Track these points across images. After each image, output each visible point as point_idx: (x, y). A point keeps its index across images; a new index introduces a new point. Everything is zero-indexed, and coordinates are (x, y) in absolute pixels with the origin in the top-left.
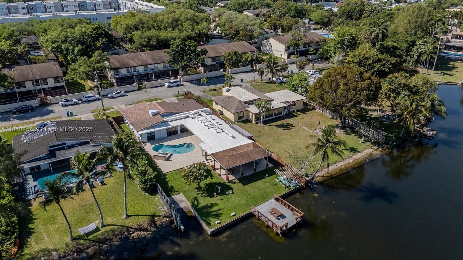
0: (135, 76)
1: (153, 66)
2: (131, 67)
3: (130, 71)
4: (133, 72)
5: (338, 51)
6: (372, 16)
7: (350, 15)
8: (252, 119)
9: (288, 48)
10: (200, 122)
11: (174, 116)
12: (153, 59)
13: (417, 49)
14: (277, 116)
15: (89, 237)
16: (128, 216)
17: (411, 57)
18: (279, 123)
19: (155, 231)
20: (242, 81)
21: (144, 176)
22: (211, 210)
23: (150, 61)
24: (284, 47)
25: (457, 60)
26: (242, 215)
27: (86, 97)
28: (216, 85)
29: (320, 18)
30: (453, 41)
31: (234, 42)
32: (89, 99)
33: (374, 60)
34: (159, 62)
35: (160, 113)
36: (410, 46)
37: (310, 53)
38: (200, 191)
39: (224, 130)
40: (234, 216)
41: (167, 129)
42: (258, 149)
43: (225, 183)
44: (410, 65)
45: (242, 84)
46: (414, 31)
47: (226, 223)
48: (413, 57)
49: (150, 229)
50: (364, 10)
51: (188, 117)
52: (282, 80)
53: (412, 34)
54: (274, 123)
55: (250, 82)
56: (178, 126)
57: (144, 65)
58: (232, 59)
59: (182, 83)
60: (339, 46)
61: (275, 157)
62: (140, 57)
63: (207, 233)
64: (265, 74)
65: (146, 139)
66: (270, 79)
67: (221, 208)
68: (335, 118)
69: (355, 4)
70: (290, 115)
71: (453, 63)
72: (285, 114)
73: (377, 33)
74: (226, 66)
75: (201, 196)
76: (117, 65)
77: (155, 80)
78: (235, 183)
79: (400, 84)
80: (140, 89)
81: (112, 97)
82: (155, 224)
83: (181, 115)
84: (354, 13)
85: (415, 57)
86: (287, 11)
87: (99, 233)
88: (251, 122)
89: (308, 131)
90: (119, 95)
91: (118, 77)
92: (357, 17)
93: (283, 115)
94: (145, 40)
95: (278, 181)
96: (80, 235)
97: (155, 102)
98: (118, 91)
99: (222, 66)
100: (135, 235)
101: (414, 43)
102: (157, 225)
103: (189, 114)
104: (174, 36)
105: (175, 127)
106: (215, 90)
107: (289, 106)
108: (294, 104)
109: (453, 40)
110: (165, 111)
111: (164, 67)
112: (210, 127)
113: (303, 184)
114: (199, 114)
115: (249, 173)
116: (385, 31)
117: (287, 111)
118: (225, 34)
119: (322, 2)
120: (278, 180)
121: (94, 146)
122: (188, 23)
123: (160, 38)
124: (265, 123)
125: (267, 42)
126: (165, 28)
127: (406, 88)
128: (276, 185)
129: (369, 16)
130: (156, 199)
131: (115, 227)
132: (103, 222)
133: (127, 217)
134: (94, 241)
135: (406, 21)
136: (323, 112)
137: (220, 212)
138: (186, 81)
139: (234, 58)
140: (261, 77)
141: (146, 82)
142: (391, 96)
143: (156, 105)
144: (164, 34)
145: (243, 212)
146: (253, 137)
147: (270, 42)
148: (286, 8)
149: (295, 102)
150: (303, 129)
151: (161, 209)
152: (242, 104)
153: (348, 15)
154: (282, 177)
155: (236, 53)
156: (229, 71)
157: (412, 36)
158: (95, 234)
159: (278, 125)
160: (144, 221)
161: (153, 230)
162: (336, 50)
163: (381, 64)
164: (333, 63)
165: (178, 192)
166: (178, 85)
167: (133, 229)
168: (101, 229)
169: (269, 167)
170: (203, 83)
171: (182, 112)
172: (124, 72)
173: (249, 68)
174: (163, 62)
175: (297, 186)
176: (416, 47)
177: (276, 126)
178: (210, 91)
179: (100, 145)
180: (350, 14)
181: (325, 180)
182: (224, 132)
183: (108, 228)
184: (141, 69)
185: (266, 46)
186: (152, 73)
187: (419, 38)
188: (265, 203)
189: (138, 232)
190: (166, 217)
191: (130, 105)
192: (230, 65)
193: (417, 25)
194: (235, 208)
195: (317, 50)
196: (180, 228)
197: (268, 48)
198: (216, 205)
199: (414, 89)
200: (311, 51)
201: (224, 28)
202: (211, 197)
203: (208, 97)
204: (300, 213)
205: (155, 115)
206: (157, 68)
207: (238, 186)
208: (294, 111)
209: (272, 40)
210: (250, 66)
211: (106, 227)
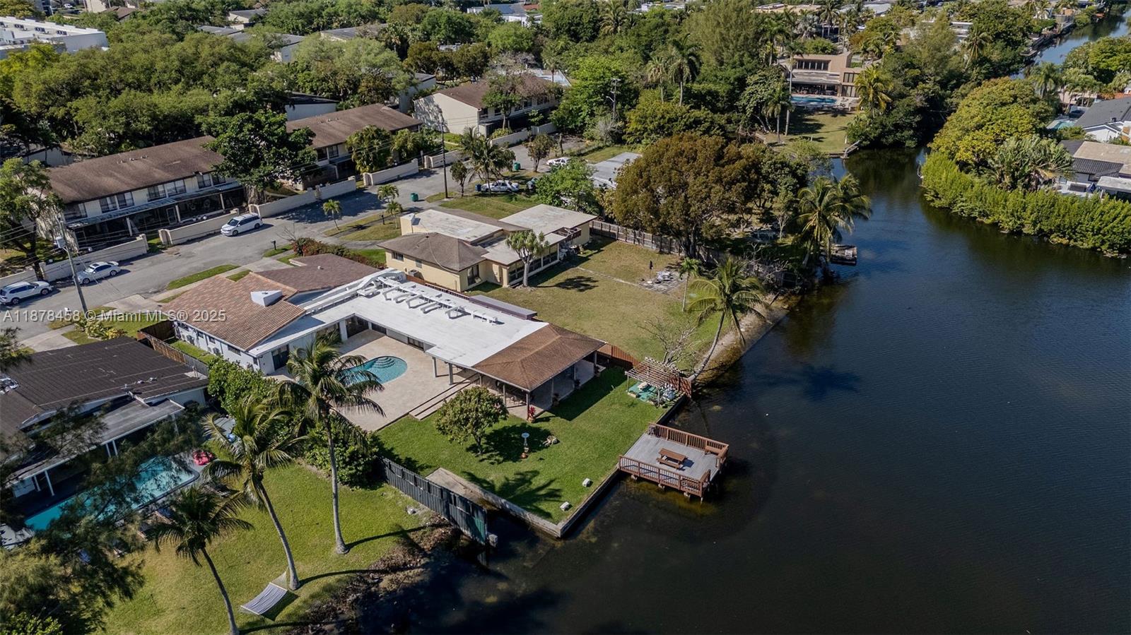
0: (128, 219)
1: (170, 186)
2: (111, 196)
3: (110, 206)
4: (119, 209)
5: (599, 110)
6: (621, 32)
7: (573, 30)
8: (501, 278)
9: (483, 113)
10: (395, 302)
11: (320, 300)
12: (165, 167)
13: (753, 93)
14: (549, 265)
15: (278, 619)
16: (348, 547)
17: (738, 112)
18: (562, 277)
19: (427, 563)
20: (416, 198)
21: (344, 446)
22: (533, 487)
23: (159, 174)
24: (474, 111)
25: (817, 110)
26: (604, 479)
27: (11, 292)
28: (355, 214)
29: (514, 41)
30: (796, 73)
31: (347, 108)
32: (21, 295)
33: (688, 123)
34: (188, 174)
35: (283, 296)
36: (734, 89)
37: (533, 120)
38: (482, 453)
39: (466, 310)
40: (589, 485)
41: (318, 332)
42: (571, 336)
43: (525, 424)
44: (741, 127)
45: (418, 205)
46: (736, 57)
47: (582, 504)
48: (744, 112)
49: (413, 562)
50: (602, 20)
51: (355, 295)
52: (509, 186)
53: (735, 63)
54: (551, 280)
55: (435, 198)
56: (342, 320)
57: (148, 187)
58: (371, 148)
59: (266, 221)
60: (599, 98)
61: (606, 350)
62: (125, 165)
63: (549, 536)
64: (469, 176)
65: (270, 365)
66: (479, 187)
67: (553, 477)
68: (666, 250)
69: (578, 6)
70: (573, 260)
71: (811, 117)
72: (562, 257)
73: (680, 65)
74: (358, 167)
75: (492, 463)
76: (69, 194)
77: (185, 224)
78: (547, 419)
79: (775, 163)
80: (153, 250)
81: (87, 282)
82: (421, 550)
83: (337, 293)
84: (581, 26)
85: (749, 111)
86: (430, 27)
87: (297, 602)
88: (498, 286)
89: (630, 286)
90: (106, 272)
91: (79, 225)
92: (589, 34)
93: (558, 260)
94: (118, 121)
95: (634, 396)
96: (250, 620)
97: (223, 276)
98: (101, 264)
99: (348, 168)
100: (386, 582)
101: (742, 83)
102: (423, 549)
103: (356, 288)
104: (201, 105)
105: (335, 325)
106: (360, 227)
107: (569, 238)
108: (576, 233)
109: (795, 71)
110: (296, 291)
111: (200, 187)
112: (426, 310)
113: (686, 392)
114: (379, 284)
115: (565, 393)
116: (693, 59)
117: (564, 250)
118: (312, 90)
119: (486, 3)
120: (634, 393)
121: (150, 404)
122: (228, 67)
123: (161, 111)
124: (533, 281)
125: (426, 103)
126: (162, 86)
127: (787, 169)
128: (633, 404)
129: (615, 31)
130: (390, 496)
131: (331, 580)
132: (295, 577)
133: (345, 550)
134: (294, 624)
135: (717, 37)
136: (637, 243)
137: (552, 486)
138: (272, 213)
139: (377, 147)
140: (462, 185)
141: (169, 229)
142: (764, 191)
143: (258, 279)
144: (168, 101)
145: (603, 474)
146: (536, 314)
147: (436, 103)
148: (425, 21)
149: (579, 229)
150: (619, 284)
151: (414, 512)
152: (467, 247)
153: (568, 31)
154: (637, 386)
155: (379, 133)
156: (369, 180)
157: (735, 67)
158: (289, 609)
159: (561, 283)
160: (391, 550)
161: (423, 562)
162: (594, 108)
163: (702, 129)
164: (592, 139)
165: (431, 467)
166: (258, 228)
167: (375, 571)
168: (296, 593)
169: (600, 371)
170: (330, 213)
171: (335, 287)
172: (93, 210)
173: (413, 165)
174: (197, 173)
175: (676, 397)
176: (748, 90)
177: (558, 285)
178: (351, 231)
179: (167, 399)
180: (572, 28)
181: (718, 377)
182: (466, 314)
183: (315, 587)
184: (140, 198)
185: (424, 113)
186: (173, 205)
187: (750, 71)
188: (635, 445)
189: (389, 577)
190: (435, 526)
191: (155, 292)
192: (368, 164)
193: (739, 43)
194: (582, 470)
195: (545, 112)
196: (487, 541)
197: (432, 118)
198: (536, 473)
199: (799, 171)
200: (533, 117)
201: (309, 75)
202: (514, 461)
203: (355, 244)
204: (720, 447)
205: (272, 302)
206: (184, 191)
207: (556, 425)
208: (577, 249)
209: (439, 98)
210: (415, 161)
211: (307, 585)
